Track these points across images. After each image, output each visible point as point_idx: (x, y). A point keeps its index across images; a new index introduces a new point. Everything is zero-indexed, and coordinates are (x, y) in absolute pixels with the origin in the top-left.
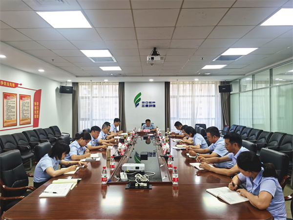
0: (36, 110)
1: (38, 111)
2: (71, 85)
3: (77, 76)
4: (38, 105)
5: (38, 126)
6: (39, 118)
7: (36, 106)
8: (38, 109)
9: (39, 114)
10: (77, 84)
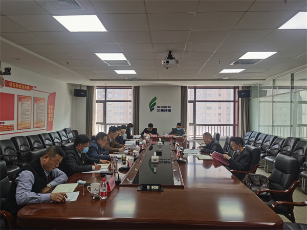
0: (50, 113)
1: (52, 114)
2: (85, 89)
3: (91, 80)
4: (52, 108)
5: (51, 130)
6: (53, 122)
8: (52, 112)
9: (53, 118)
10: (93, 87)
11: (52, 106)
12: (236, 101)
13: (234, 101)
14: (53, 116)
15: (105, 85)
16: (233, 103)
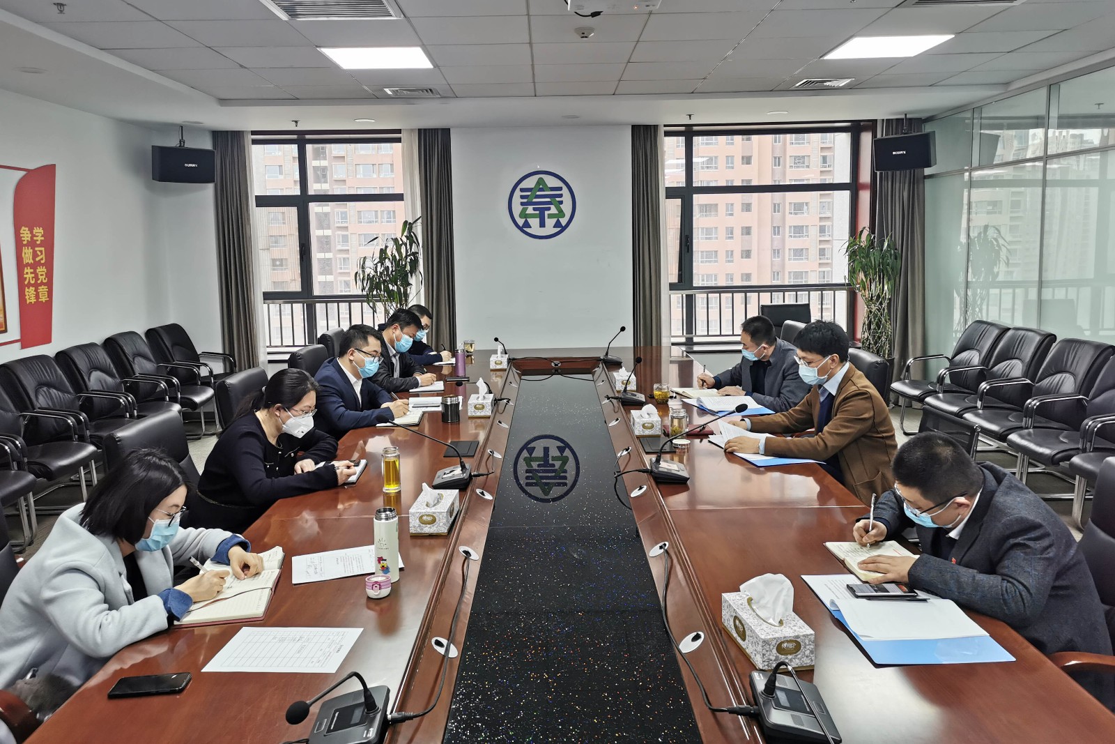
0: (34, 266)
1: (41, 270)
2: (207, 145)
3: (223, 101)
4: (39, 239)
5: (47, 340)
6: (49, 304)
7: (32, 244)
8: (42, 258)
9: (50, 285)
10: (237, 136)
11: (39, 231)
12: (864, 187)
13: (854, 187)
14: (50, 275)
15: (292, 127)
16: (846, 194)
